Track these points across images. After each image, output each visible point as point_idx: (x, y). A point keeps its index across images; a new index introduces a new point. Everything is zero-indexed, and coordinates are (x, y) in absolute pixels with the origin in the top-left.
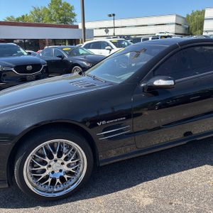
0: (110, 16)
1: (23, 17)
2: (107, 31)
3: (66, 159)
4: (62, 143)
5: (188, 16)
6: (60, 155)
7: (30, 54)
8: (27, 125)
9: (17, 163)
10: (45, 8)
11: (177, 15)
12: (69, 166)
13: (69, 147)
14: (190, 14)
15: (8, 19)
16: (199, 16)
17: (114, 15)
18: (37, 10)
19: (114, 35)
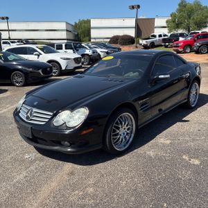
0: (3, 18)
11: (67, 23)
12: (128, 129)
14: (77, 22)
19: (9, 39)
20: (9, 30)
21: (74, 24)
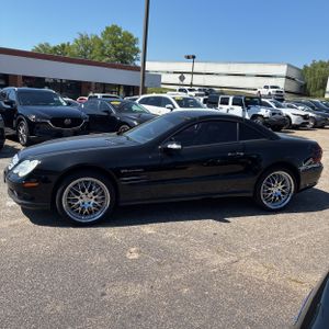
0: (188, 57)
1: (63, 46)
2: (182, 78)
3: (94, 194)
4: (92, 183)
5: (306, 67)
6: (90, 190)
7: (69, 104)
8: (69, 164)
9: (59, 191)
10: (96, 37)
11: (289, 65)
12: (96, 200)
13: (98, 186)
14: (309, 65)
15: (42, 46)
16: (323, 69)
17: (194, 57)
18: (84, 39)
19: (191, 85)
20: (193, 73)
21: (302, 68)
